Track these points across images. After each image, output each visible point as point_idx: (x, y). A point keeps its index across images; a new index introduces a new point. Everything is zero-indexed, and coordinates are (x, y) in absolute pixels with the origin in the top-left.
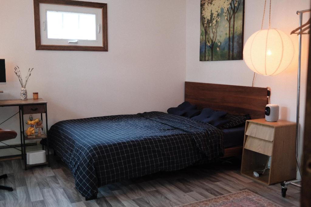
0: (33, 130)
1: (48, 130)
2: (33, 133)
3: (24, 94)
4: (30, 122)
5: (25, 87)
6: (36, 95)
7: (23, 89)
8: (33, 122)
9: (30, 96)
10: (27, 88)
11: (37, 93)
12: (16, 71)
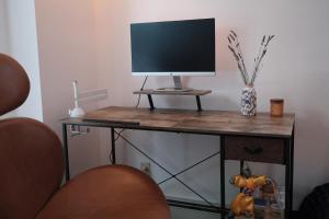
0: (249, 203)
1: (294, 209)
2: (249, 211)
3: (247, 102)
4: (242, 181)
5: (251, 85)
6: (276, 105)
7: (247, 89)
8: (250, 182)
9: (263, 105)
10: (257, 87)
11: (280, 102)
12: (233, 45)
